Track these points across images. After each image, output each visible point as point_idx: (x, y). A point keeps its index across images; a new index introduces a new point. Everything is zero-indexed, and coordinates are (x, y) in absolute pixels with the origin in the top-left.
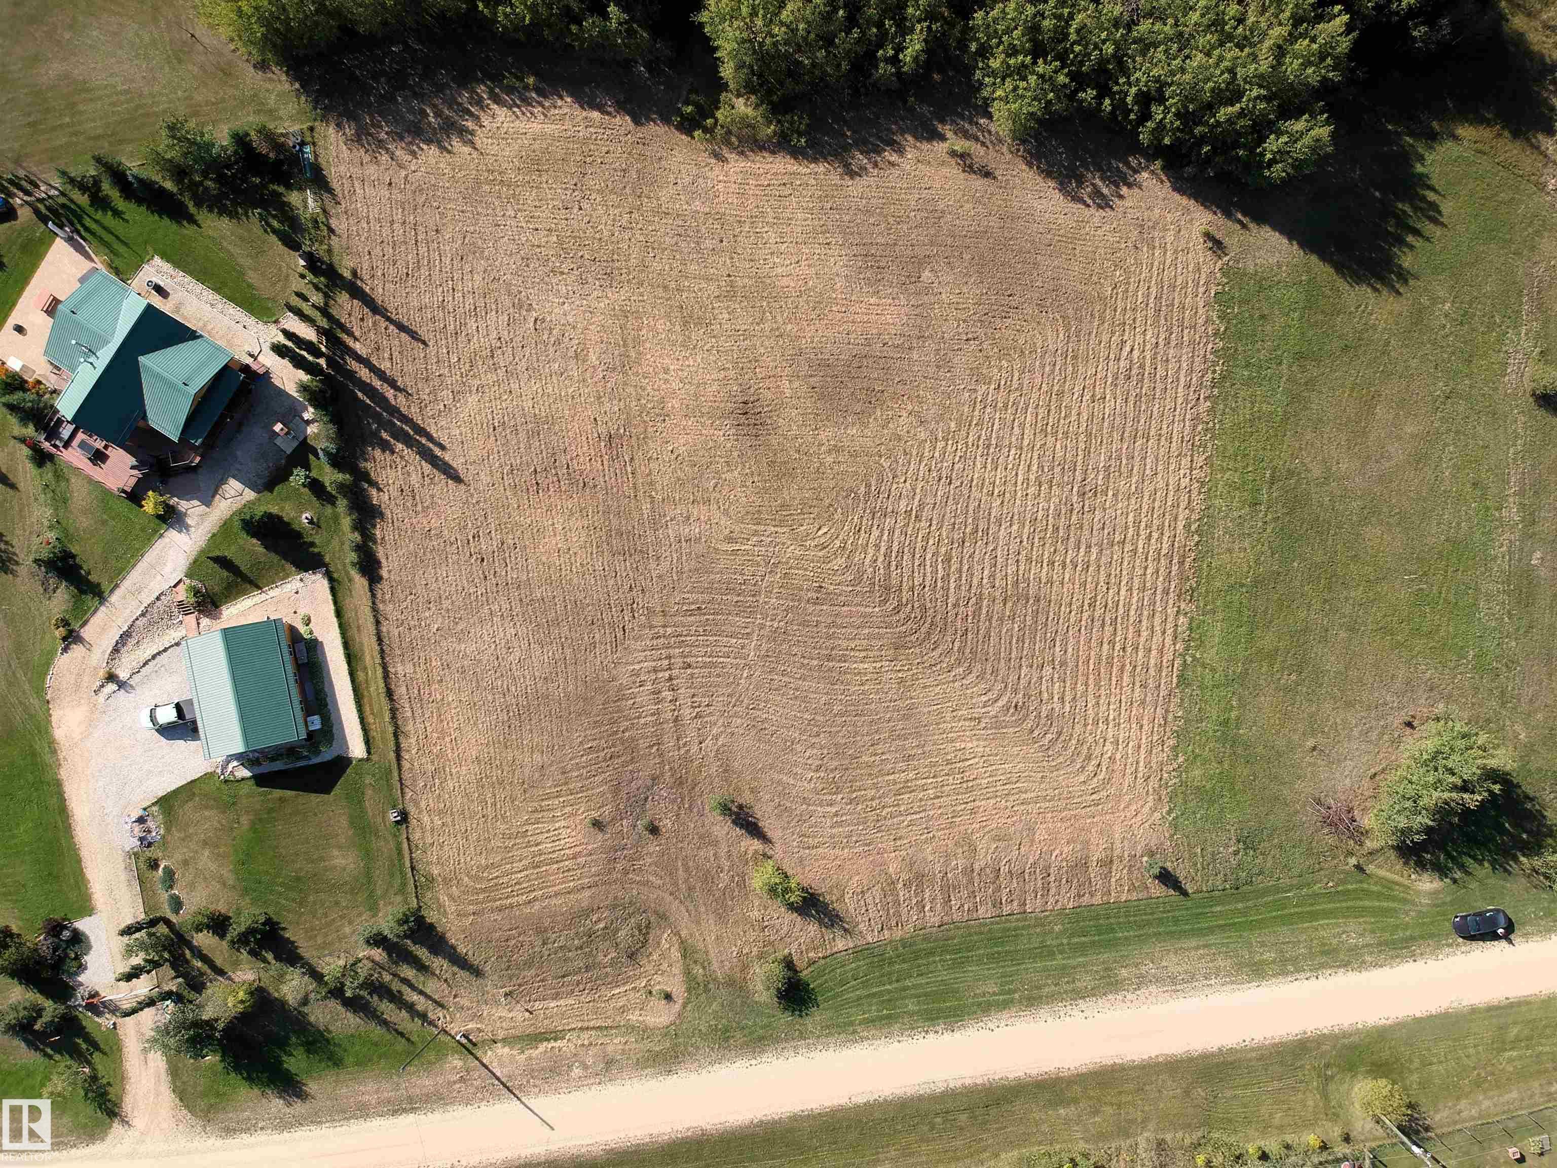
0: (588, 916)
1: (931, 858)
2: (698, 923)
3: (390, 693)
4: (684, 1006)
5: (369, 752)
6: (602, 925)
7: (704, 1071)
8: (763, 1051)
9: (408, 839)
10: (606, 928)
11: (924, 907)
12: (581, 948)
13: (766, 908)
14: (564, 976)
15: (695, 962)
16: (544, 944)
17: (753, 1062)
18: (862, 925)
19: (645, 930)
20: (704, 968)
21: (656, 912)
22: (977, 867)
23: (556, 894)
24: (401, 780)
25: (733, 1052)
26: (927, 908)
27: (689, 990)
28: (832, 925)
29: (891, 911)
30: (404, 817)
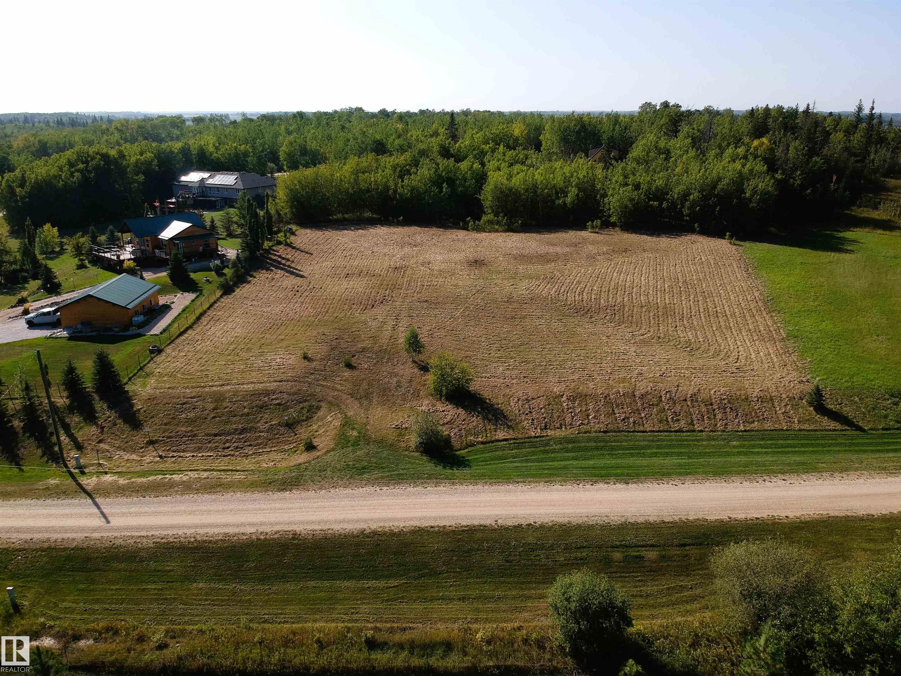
0: (269, 395)
1: (592, 387)
2: (367, 410)
3: (198, 318)
4: (328, 452)
5: (161, 333)
6: (277, 402)
7: (324, 491)
8: (398, 483)
9: (152, 358)
10: (279, 404)
11: (588, 415)
12: (248, 414)
13: (433, 406)
14: (216, 435)
15: (353, 429)
16: (214, 409)
17: (385, 488)
18: (526, 422)
19: (313, 410)
20: (359, 433)
21: (330, 403)
22: (637, 393)
23: (248, 384)
24: (173, 340)
25: (364, 482)
26: (590, 417)
27: (337, 445)
28: (497, 421)
29: (555, 416)
30: (160, 351)
